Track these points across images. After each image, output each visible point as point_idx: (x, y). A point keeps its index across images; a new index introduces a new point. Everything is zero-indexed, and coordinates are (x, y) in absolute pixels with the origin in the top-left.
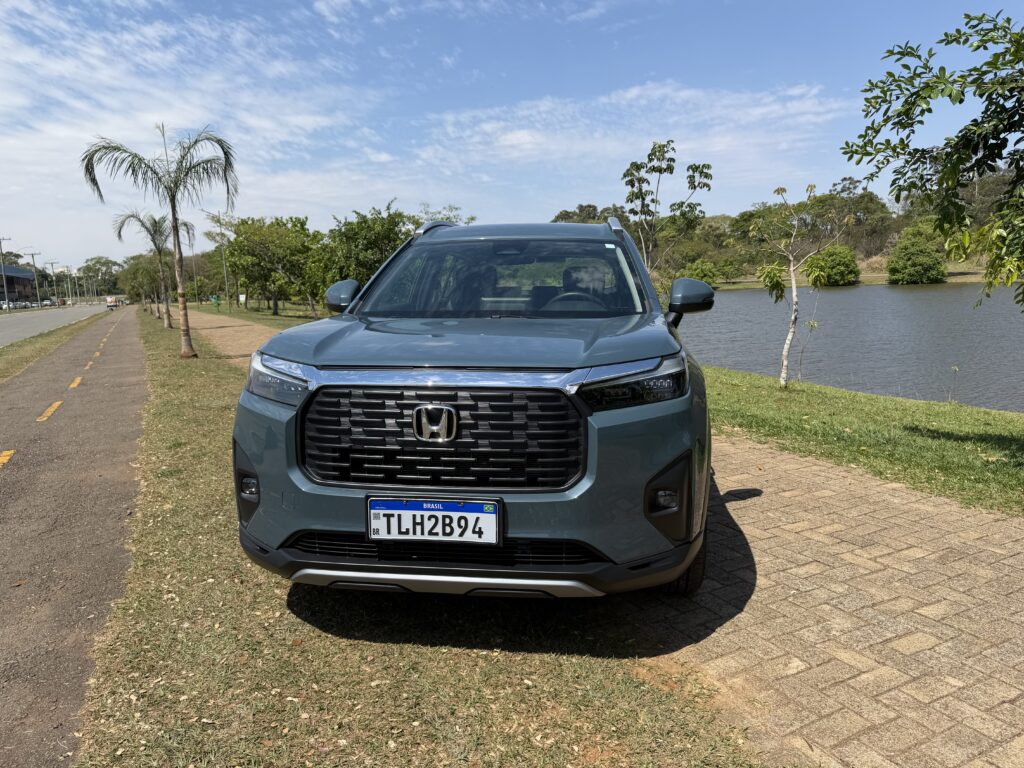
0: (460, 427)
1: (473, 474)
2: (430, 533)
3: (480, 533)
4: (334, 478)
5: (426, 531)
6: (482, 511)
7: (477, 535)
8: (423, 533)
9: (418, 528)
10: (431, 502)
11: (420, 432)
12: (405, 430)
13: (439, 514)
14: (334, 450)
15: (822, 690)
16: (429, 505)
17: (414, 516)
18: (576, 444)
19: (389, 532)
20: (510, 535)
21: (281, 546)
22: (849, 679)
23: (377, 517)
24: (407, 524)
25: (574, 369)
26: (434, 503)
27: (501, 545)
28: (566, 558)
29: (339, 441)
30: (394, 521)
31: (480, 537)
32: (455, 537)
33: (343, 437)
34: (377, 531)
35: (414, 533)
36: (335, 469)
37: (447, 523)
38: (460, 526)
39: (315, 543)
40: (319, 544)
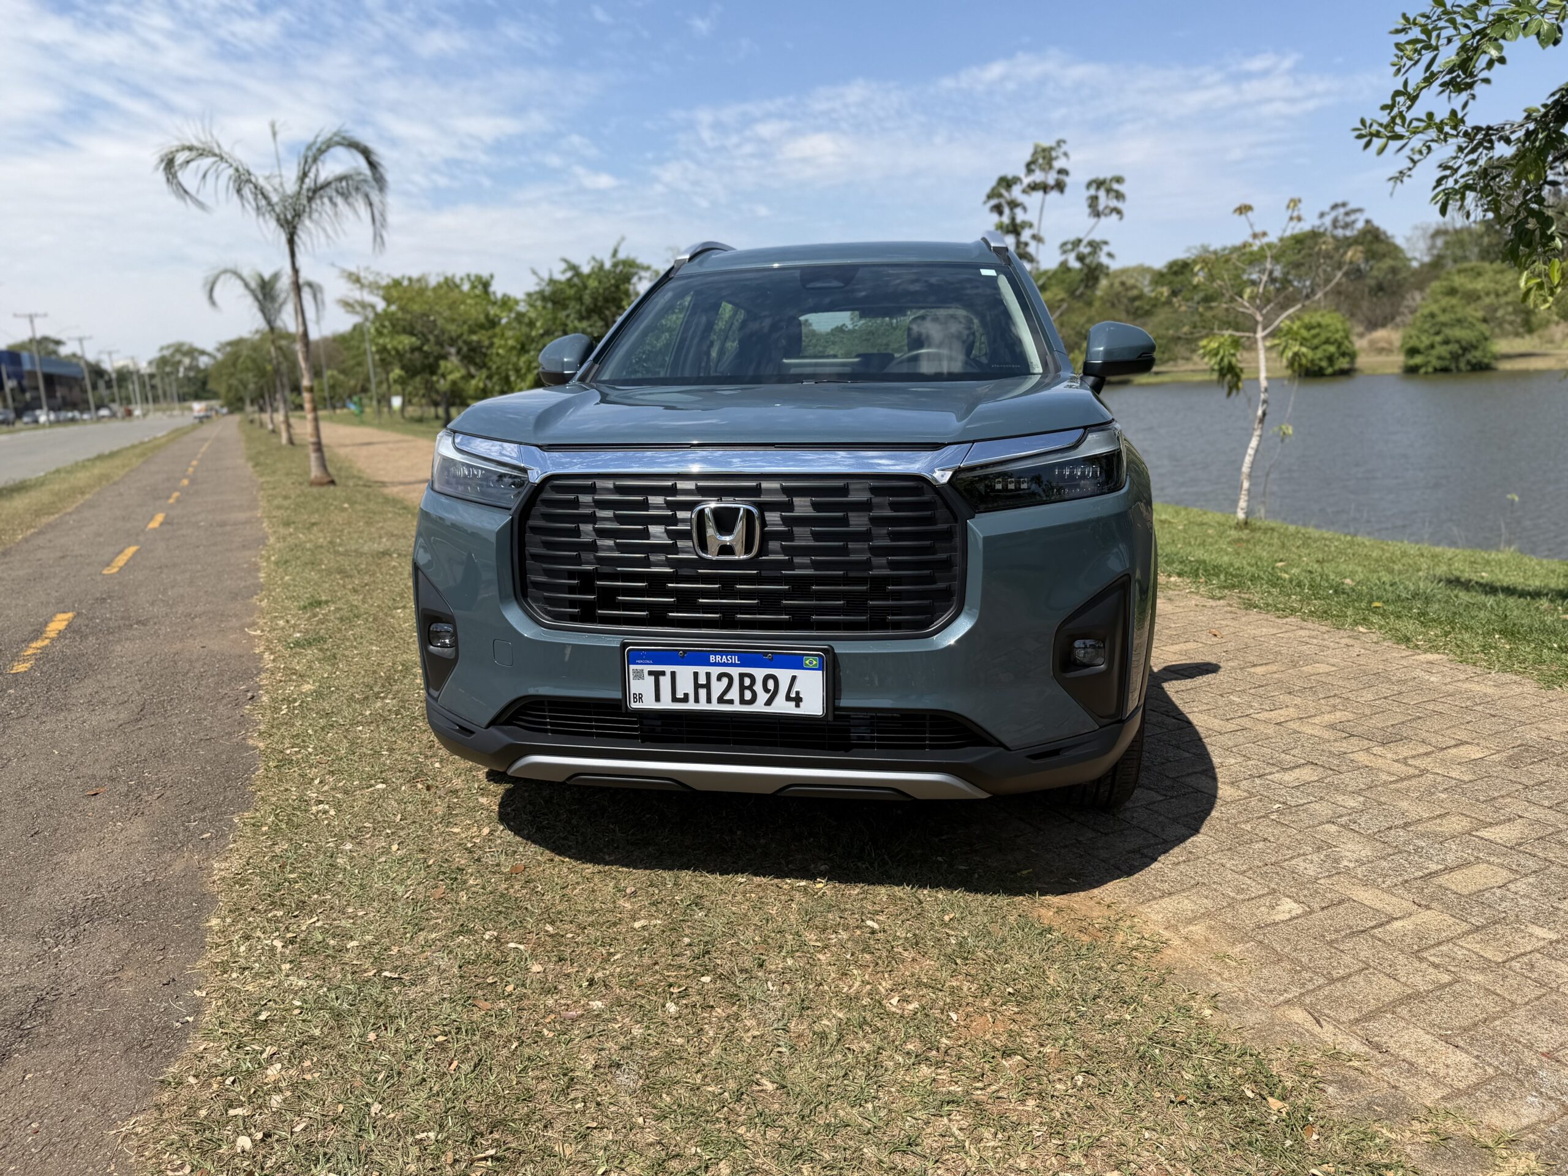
0: (766, 537)
1: (786, 610)
2: (721, 700)
3: (798, 700)
4: (573, 618)
5: (715, 696)
6: (800, 666)
7: (793, 704)
8: (709, 701)
9: (703, 693)
10: (721, 653)
11: (704, 546)
12: (680, 544)
13: (735, 672)
14: (571, 575)
15: (1330, 943)
16: (718, 658)
17: (696, 675)
18: (947, 564)
19: (658, 699)
20: (844, 702)
21: (493, 723)
22: (1372, 928)
23: (639, 675)
24: (685, 686)
25: (944, 445)
26: (727, 653)
27: (830, 718)
28: (931, 739)
29: (577, 561)
30: (665, 682)
31: (797, 706)
32: (759, 707)
33: (585, 556)
34: (639, 698)
35: (697, 700)
36: (573, 603)
37: (747, 685)
38: (767, 690)
39: (544, 717)
40: (551, 717)
